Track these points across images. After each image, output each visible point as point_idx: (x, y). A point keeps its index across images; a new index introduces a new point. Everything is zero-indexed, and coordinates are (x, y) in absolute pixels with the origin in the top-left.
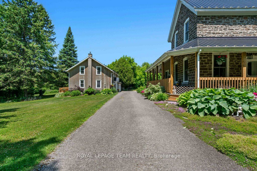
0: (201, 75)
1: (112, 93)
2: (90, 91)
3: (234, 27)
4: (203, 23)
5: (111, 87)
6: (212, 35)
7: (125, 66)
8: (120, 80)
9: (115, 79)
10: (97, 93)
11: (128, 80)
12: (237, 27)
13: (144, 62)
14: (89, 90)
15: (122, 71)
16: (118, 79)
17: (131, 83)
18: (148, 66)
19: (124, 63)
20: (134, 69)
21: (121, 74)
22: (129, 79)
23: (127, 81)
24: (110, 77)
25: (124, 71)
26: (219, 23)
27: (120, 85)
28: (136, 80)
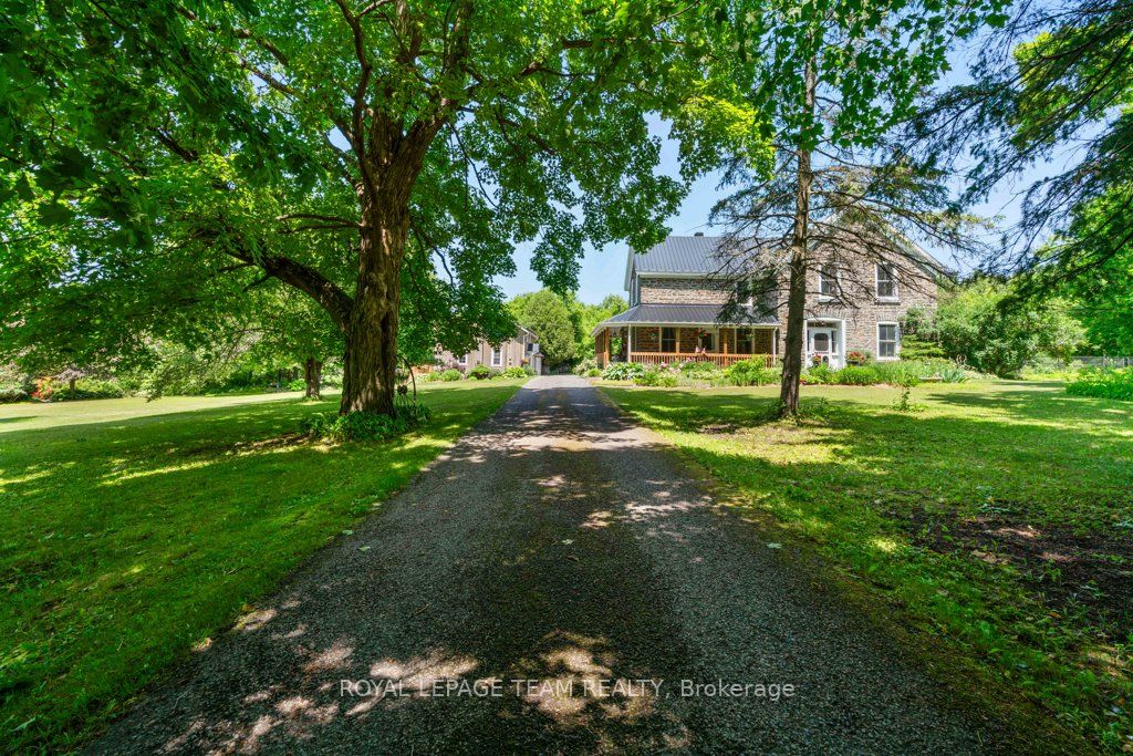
0: (633, 350)
1: (526, 376)
2: (481, 371)
3: (685, 292)
4: (648, 286)
5: (523, 363)
6: (659, 301)
7: (553, 311)
8: (542, 349)
9: (530, 348)
10: (495, 375)
11: (559, 349)
12: (689, 292)
13: (608, 295)
14: (479, 370)
15: (545, 325)
16: (536, 347)
17: (565, 355)
18: (619, 307)
19: (550, 303)
20: (575, 319)
21: (542, 333)
22: (563, 347)
23: (556, 350)
24: (522, 343)
25: (549, 324)
26: (667, 286)
27: (539, 360)
28: (582, 347)
